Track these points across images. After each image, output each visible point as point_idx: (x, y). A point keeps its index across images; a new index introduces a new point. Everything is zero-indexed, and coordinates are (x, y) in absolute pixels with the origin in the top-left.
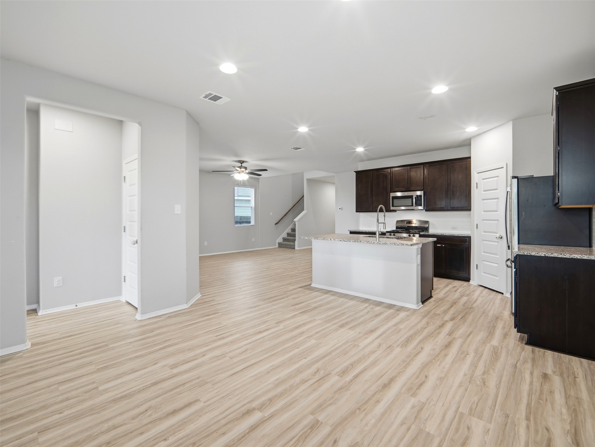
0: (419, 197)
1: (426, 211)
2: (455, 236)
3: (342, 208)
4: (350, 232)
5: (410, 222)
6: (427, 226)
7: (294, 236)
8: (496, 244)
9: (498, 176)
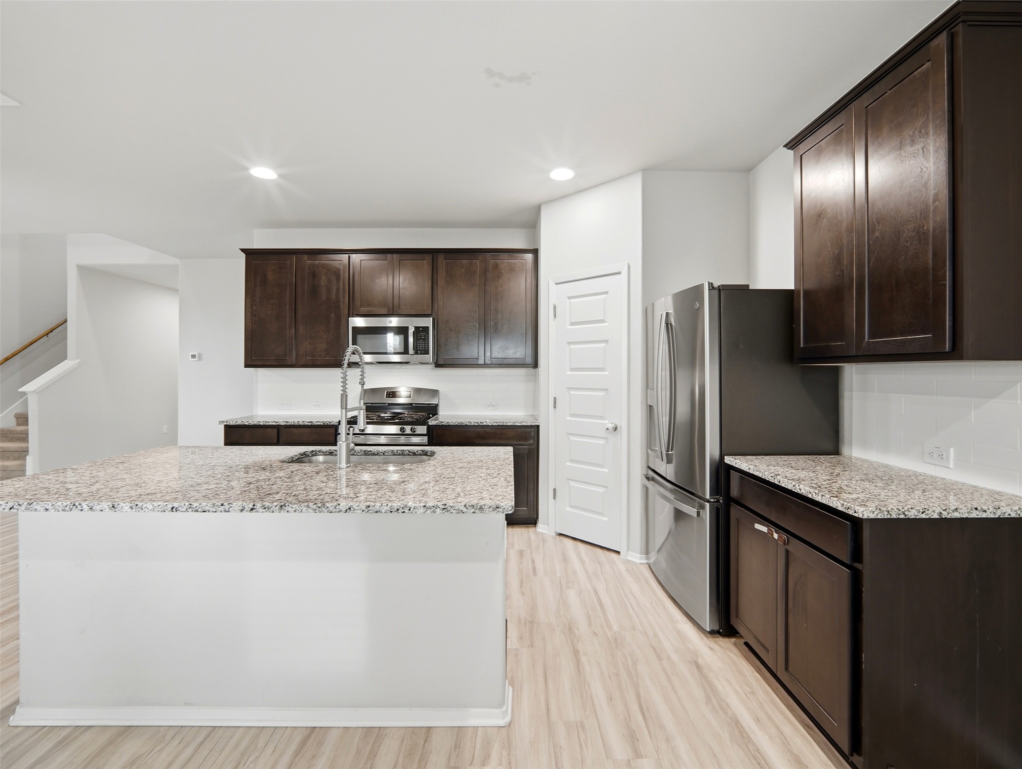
0: (421, 331)
1: (436, 367)
2: (507, 426)
3: (199, 354)
4: (225, 426)
5: (392, 394)
6: (434, 401)
7: (24, 437)
8: (602, 442)
9: (607, 293)
